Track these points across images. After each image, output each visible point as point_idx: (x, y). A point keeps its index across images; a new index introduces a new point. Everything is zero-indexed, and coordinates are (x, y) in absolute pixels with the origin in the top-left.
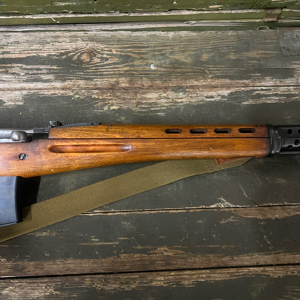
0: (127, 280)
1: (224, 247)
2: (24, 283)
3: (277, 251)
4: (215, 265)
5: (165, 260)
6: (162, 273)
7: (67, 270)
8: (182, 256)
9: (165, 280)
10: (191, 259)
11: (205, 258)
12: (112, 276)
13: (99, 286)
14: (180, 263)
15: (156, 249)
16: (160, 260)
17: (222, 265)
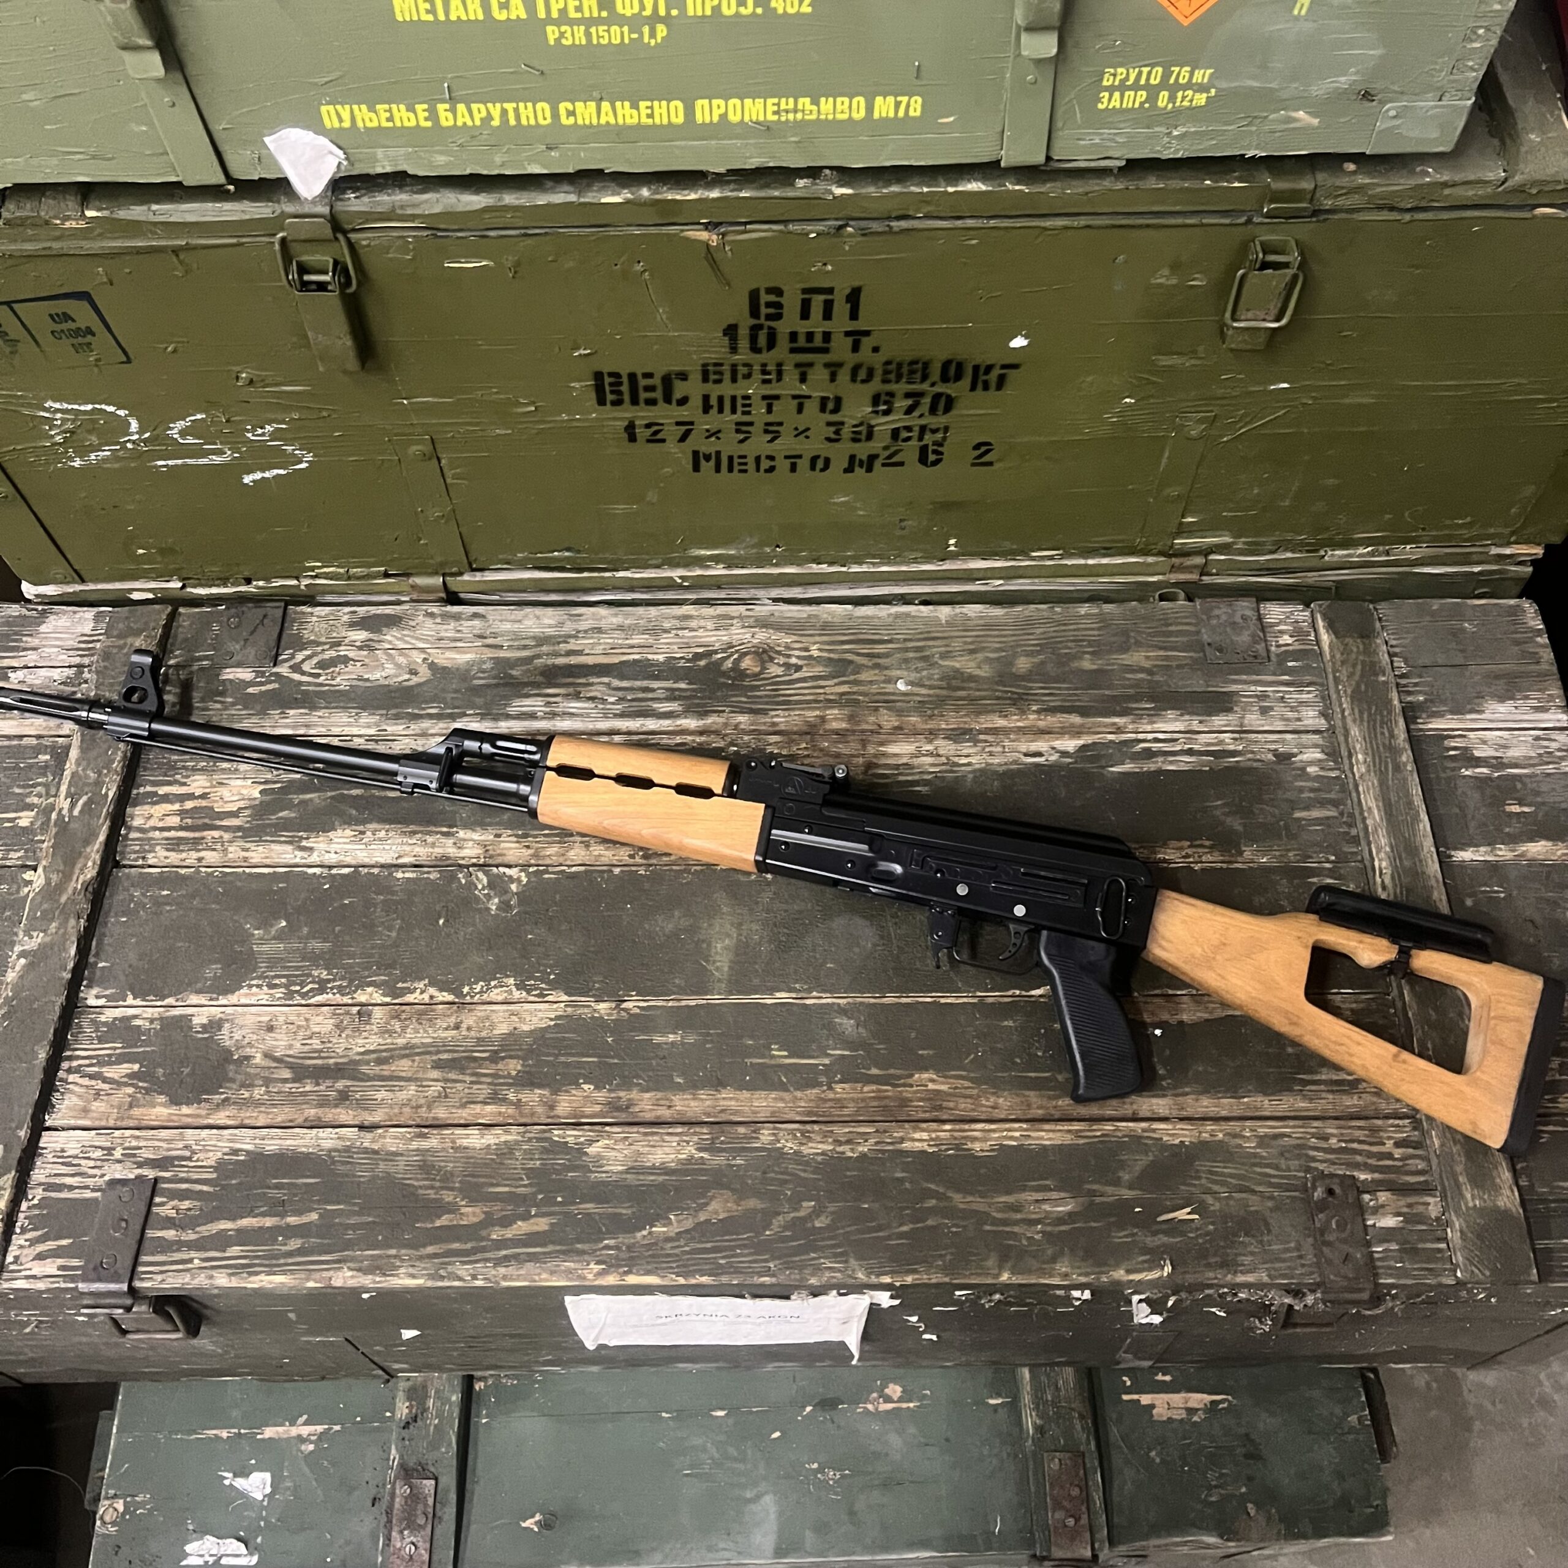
0: (851, 1136)
1: (1060, 1078)
2: (634, 1133)
3: (1180, 1091)
4: (1040, 1112)
5: (930, 1099)
6: (924, 1125)
7: (722, 1111)
8: (968, 1092)
9: (932, 1139)
10: (988, 1100)
11: (1018, 1100)
12: (816, 1127)
13: (789, 1146)
14: (964, 1107)
15: (912, 1075)
16: (921, 1100)
17: (1057, 1115)
